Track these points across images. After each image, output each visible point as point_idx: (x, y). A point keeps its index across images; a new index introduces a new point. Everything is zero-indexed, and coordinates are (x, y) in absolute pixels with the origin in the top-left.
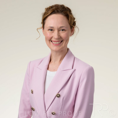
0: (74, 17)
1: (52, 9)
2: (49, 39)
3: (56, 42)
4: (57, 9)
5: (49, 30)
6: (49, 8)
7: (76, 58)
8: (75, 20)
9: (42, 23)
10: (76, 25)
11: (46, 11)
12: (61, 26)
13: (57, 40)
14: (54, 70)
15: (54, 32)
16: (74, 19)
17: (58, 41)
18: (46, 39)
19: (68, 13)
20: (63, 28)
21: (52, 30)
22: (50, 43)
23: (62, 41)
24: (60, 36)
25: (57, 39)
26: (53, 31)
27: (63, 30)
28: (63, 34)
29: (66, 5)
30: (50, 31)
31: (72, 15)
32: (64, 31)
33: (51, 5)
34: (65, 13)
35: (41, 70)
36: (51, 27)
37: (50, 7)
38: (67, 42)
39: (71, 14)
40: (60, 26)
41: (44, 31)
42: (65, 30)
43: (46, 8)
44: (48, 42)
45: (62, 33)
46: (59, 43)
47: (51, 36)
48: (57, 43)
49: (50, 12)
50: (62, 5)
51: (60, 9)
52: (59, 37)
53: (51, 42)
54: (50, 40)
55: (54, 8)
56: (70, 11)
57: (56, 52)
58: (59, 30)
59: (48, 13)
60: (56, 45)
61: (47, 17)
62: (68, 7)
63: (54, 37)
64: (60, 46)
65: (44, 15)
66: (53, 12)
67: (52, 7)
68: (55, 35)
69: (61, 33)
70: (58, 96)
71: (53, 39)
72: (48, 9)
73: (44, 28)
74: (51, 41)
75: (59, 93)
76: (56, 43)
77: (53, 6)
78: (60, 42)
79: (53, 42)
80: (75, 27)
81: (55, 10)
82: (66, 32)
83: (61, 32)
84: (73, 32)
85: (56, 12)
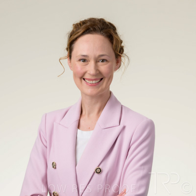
0: (122, 39)
1: (84, 25)
2: (80, 76)
3: (92, 80)
4: (94, 25)
5: (80, 60)
6: (80, 24)
7: (125, 107)
9: (67, 49)
10: (124, 52)
11: (75, 30)
12: (101, 54)
13: (93, 78)
14: (89, 129)
15: (88, 64)
16: (121, 42)
17: (95, 80)
18: (75, 75)
19: (112, 32)
20: (103, 58)
21: (84, 60)
22: (81, 82)
23: (102, 79)
25: (93, 75)
26: (87, 62)
27: (103, 61)
28: (103, 67)
29: (108, 20)
30: (81, 62)
31: (118, 36)
32: (105, 63)
33: (83, 20)
34: (106, 33)
35: (67, 128)
36: (84, 56)
37: (81, 22)
38: (110, 80)
39: (116, 33)
40: (98, 53)
41: (70, 62)
42: (106, 61)
43: (73, 24)
44: (78, 80)
45: (102, 65)
46: (96, 82)
47: (84, 70)
48: (94, 82)
49: (81, 31)
50: (101, 19)
51: (99, 26)
52: (98, 72)
53: (83, 80)
54: (82, 78)
55: (88, 24)
57: (92, 97)
58: (97, 61)
59: (78, 32)
60: (92, 85)
61: (76, 39)
62: (112, 22)
63: (88, 72)
65: (71, 36)
66: (86, 31)
67: (84, 22)
68: (90, 68)
69: (100, 66)
70: (99, 171)
71: (87, 76)
72: (77, 26)
73: (72, 57)
75: (100, 167)
76: (91, 82)
77: (85, 20)
78: (98, 81)
80: (123, 55)
81: (90, 27)
82: (109, 64)
83: (100, 63)
84: (119, 64)
85: (92, 31)
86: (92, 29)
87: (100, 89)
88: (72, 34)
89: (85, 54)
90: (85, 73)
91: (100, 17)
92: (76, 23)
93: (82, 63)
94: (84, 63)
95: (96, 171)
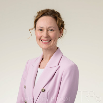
2: (39, 38)
3: (45, 40)
4: (47, 12)
8: (64, 24)
12: (50, 26)
18: (37, 38)
21: (42, 30)
23: (51, 40)
24: (49, 35)
27: (51, 30)
28: (51, 34)
30: (40, 31)
35: (34, 67)
40: (48, 26)
46: (47, 41)
47: (41, 35)
48: (46, 41)
49: (41, 14)
53: (41, 41)
55: (45, 12)
56: (59, 14)
58: (47, 30)
60: (45, 43)
63: (43, 36)
64: (49, 44)
66: (43, 15)
67: (42, 11)
68: (44, 34)
69: (49, 33)
71: (42, 38)
72: (39, 13)
74: (41, 40)
76: (45, 41)
78: (48, 41)
79: (42, 41)
82: (54, 32)
86: (46, 14)
87: (49, 45)
88: (37, 17)
89: (42, 26)
92: (39, 11)
94: (41, 32)
95: (42, 91)
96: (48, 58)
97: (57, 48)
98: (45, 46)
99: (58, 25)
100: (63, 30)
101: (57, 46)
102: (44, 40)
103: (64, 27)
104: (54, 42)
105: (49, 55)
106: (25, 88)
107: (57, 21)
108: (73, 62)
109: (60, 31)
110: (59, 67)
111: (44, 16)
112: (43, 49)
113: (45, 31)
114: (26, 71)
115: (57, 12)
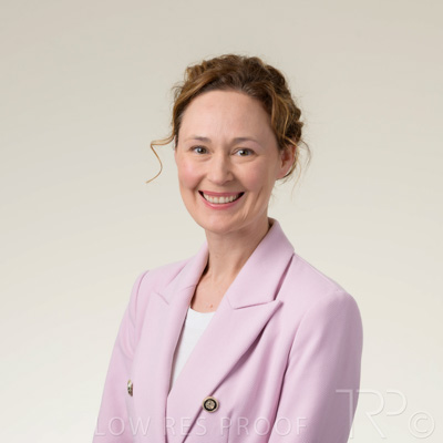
0: (299, 106)
1: (209, 70)
2: (192, 184)
3: (218, 195)
4: (228, 70)
5: (192, 149)
6: (202, 68)
8: (301, 119)
12: (240, 135)
13: (219, 190)
15: (210, 158)
16: (297, 113)
17: (224, 195)
19: (271, 88)
20: (244, 145)
21: (203, 150)
23: (241, 194)
24: (233, 175)
25: (218, 184)
26: (209, 153)
27: (245, 152)
28: (244, 168)
29: (269, 60)
30: (196, 154)
32: (248, 157)
36: (201, 139)
37: (204, 62)
40: (232, 134)
42: (252, 152)
44: (189, 193)
45: (240, 163)
46: (227, 200)
47: (199, 173)
48: (222, 200)
49: (200, 82)
51: (239, 73)
52: (230, 178)
53: (198, 195)
54: (196, 189)
55: (218, 68)
58: (228, 153)
59: (196, 85)
60: (218, 208)
63: (208, 177)
64: (234, 213)
66: (210, 82)
67: (209, 65)
68: (213, 168)
69: (237, 165)
70: (211, 406)
71: (205, 186)
72: (195, 72)
74: (201, 193)
75: (215, 396)
76: (215, 200)
77: (215, 59)
78: (231, 198)
79: (207, 197)
81: (219, 74)
82: (258, 160)
83: (237, 158)
84: (288, 163)
85: (223, 83)
86: (223, 79)
87: (236, 217)
88: (184, 89)
89: (203, 135)
90: (201, 179)
91: (250, 55)
92: (192, 65)
93: (198, 155)
94: (201, 156)
95: (205, 407)
96: (231, 266)
97: (271, 223)
98: (217, 220)
99: (275, 130)
100: (294, 148)
101: (271, 214)
102: (212, 194)
103: (300, 135)
104: (254, 203)
105: (234, 255)
106: (131, 393)
107: (269, 113)
108: (339, 287)
109: (282, 152)
110: (281, 305)
111: (214, 89)
112: (211, 231)
113: (218, 157)
114: (134, 321)
115: (273, 71)
